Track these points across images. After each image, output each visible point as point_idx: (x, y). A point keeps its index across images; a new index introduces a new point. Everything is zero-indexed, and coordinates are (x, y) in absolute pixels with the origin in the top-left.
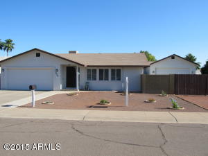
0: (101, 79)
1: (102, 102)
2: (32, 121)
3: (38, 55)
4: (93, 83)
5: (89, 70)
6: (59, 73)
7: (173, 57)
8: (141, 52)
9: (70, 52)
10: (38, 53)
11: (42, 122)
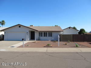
0: (44, 36)
1: (48, 45)
2: (28, 52)
3: (20, 27)
4: (41, 38)
5: (40, 33)
6: (28, 34)
7: (70, 28)
8: (55, 26)
9: (30, 26)
10: (20, 26)
11: (33, 53)
